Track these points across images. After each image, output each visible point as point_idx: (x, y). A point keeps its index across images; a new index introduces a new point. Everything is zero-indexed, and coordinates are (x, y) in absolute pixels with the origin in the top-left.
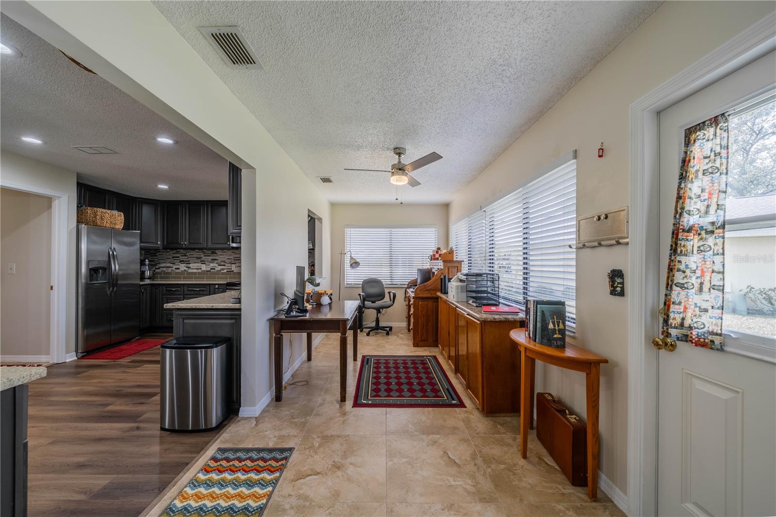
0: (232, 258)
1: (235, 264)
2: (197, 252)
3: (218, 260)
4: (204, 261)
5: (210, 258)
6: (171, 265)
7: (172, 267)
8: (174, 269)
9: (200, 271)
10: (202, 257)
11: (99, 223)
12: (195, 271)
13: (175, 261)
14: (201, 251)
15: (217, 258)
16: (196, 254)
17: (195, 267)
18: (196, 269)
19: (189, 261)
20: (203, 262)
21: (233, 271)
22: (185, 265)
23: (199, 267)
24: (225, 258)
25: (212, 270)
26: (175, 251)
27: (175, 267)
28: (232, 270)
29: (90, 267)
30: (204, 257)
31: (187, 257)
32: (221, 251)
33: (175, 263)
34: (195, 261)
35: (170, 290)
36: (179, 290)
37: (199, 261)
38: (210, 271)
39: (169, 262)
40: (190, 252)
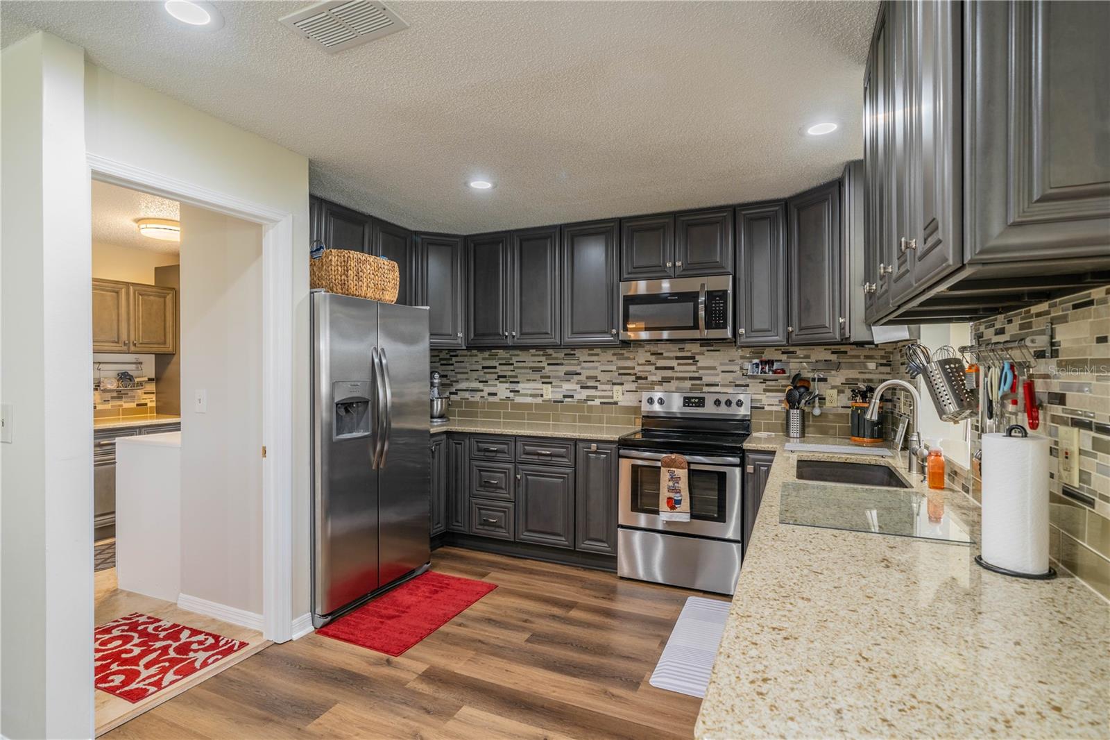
0: (614, 368)
1: (622, 384)
2: (532, 355)
3: (580, 374)
4: (549, 377)
5: (562, 370)
6: (481, 386)
7: (482, 391)
8: (485, 394)
9: (539, 400)
10: (544, 368)
11: (353, 290)
12: (529, 400)
13: (488, 376)
14: (541, 353)
15: (578, 369)
16: (529, 359)
17: (529, 392)
18: (532, 395)
19: (516, 377)
20: (546, 380)
21: (616, 403)
22: (507, 385)
23: (539, 392)
24: (596, 368)
25: (567, 399)
26: (486, 354)
27: (487, 390)
28: (615, 399)
29: (336, 400)
30: (548, 368)
31: (511, 367)
32: (586, 351)
33: (487, 382)
34: (528, 377)
35: (487, 450)
36: (506, 451)
37: (537, 376)
38: (563, 402)
39: (476, 379)
40: (518, 355)
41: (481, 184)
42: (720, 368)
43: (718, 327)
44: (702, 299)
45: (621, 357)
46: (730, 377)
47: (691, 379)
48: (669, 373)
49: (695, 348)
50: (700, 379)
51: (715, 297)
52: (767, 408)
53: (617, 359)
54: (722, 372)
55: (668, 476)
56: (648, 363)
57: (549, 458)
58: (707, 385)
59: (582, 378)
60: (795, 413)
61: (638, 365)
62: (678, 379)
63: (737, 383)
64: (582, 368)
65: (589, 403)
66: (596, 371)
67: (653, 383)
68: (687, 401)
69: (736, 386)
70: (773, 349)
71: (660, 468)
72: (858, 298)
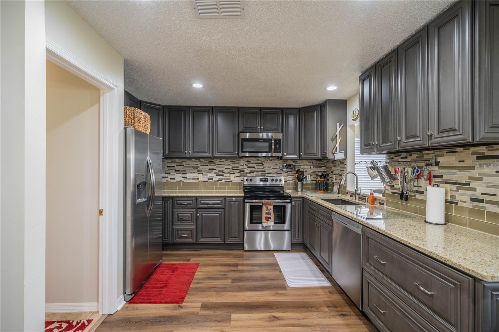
0: (231, 167)
1: (234, 174)
2: (193, 162)
3: (216, 169)
4: (201, 171)
5: (207, 168)
6: (166, 175)
7: (167, 177)
8: (169, 179)
9: (197, 181)
10: (199, 167)
12: (192, 181)
13: (170, 171)
14: (198, 160)
15: (215, 167)
16: (192, 163)
17: (192, 177)
18: (193, 179)
19: (185, 171)
20: (200, 172)
21: (231, 181)
22: (180, 175)
23: (197, 177)
24: (223, 167)
25: (209, 180)
26: (170, 161)
27: (170, 177)
28: (231, 180)
30: (201, 167)
31: (183, 167)
32: (218, 160)
33: (170, 173)
34: (191, 171)
35: (181, 204)
36: (192, 204)
37: (196, 170)
38: (208, 181)
39: (164, 172)
40: (186, 161)
41: (198, 86)
42: (272, 167)
43: (278, 152)
44: (273, 141)
45: (233, 163)
46: (275, 170)
47: (261, 171)
48: (253, 169)
49: (263, 159)
50: (265, 171)
51: (278, 141)
52: (288, 182)
53: (232, 163)
54: (273, 169)
55: (265, 208)
56: (245, 165)
57: (213, 206)
58: (267, 174)
59: (217, 171)
60: (300, 183)
61: (241, 166)
62: (257, 171)
63: (278, 173)
64: (217, 167)
65: (220, 182)
66: (223, 168)
67: (247, 173)
68: (261, 180)
69: (278, 174)
70: (290, 160)
71: (262, 206)
72: (330, 144)
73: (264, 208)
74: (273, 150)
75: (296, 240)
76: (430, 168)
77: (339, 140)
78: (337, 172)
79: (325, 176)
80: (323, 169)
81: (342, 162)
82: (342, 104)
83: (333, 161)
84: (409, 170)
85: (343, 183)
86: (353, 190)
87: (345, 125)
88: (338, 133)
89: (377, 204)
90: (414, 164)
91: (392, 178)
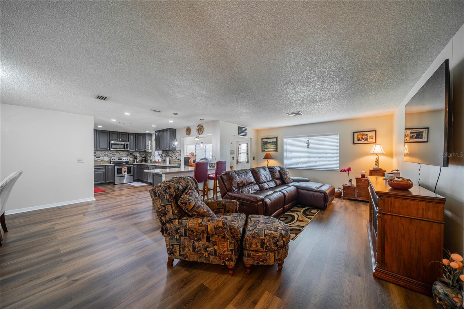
0: (104, 154)
1: (106, 157)
21: (104, 160)
42: (123, 154)
43: (127, 149)
44: (125, 145)
45: (105, 152)
46: (125, 156)
47: (119, 156)
48: (115, 155)
49: (119, 151)
51: (127, 145)
52: (131, 159)
56: (111, 153)
57: (100, 169)
58: (122, 157)
59: (97, 156)
61: (109, 154)
62: (117, 156)
67: (112, 157)
68: (119, 159)
70: (131, 152)
71: (122, 168)
72: (147, 147)
73: (123, 168)
74: (125, 148)
75: (135, 179)
76: (168, 154)
77: (150, 146)
78: (149, 156)
79: (145, 157)
80: (144, 155)
81: (151, 152)
82: (151, 135)
83: (148, 152)
84: (165, 154)
85: (151, 158)
86: (154, 161)
87: (152, 141)
88: (149, 144)
89: (160, 163)
90: (166, 153)
91: (162, 156)
